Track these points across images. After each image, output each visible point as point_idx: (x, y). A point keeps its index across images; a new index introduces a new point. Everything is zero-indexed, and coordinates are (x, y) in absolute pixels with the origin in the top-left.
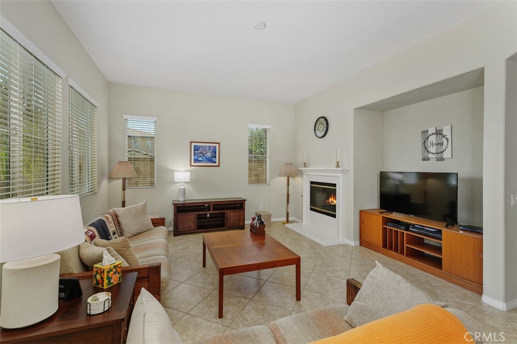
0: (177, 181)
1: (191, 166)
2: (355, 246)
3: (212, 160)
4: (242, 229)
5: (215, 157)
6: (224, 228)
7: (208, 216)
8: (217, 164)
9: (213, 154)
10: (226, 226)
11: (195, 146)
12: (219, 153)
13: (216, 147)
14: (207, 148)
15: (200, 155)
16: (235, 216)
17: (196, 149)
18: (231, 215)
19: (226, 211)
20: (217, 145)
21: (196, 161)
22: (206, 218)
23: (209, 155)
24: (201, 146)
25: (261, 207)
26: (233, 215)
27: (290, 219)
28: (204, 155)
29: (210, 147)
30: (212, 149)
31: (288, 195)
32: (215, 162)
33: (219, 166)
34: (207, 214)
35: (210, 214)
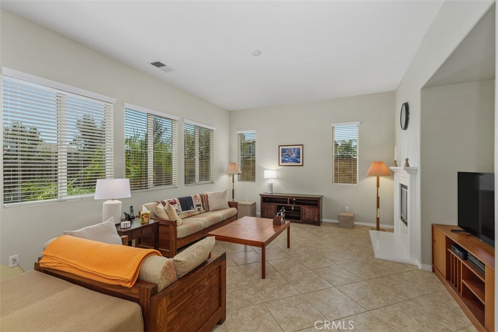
0: (267, 178)
1: (279, 165)
2: (422, 270)
3: (297, 160)
4: (317, 225)
5: (299, 158)
6: (299, 221)
7: (293, 208)
8: (301, 164)
9: (298, 155)
10: (301, 219)
11: (282, 149)
12: (303, 154)
13: (299, 148)
14: (292, 150)
15: (287, 156)
16: (310, 211)
17: (284, 151)
18: (306, 210)
19: (301, 206)
20: (301, 147)
21: (283, 161)
22: (291, 210)
23: (294, 155)
24: (288, 149)
25: (348, 207)
26: (308, 210)
27: (381, 226)
28: (289, 156)
29: (294, 149)
30: (296, 151)
31: (378, 198)
32: (299, 162)
33: (302, 166)
34: (291, 207)
35: (294, 207)
